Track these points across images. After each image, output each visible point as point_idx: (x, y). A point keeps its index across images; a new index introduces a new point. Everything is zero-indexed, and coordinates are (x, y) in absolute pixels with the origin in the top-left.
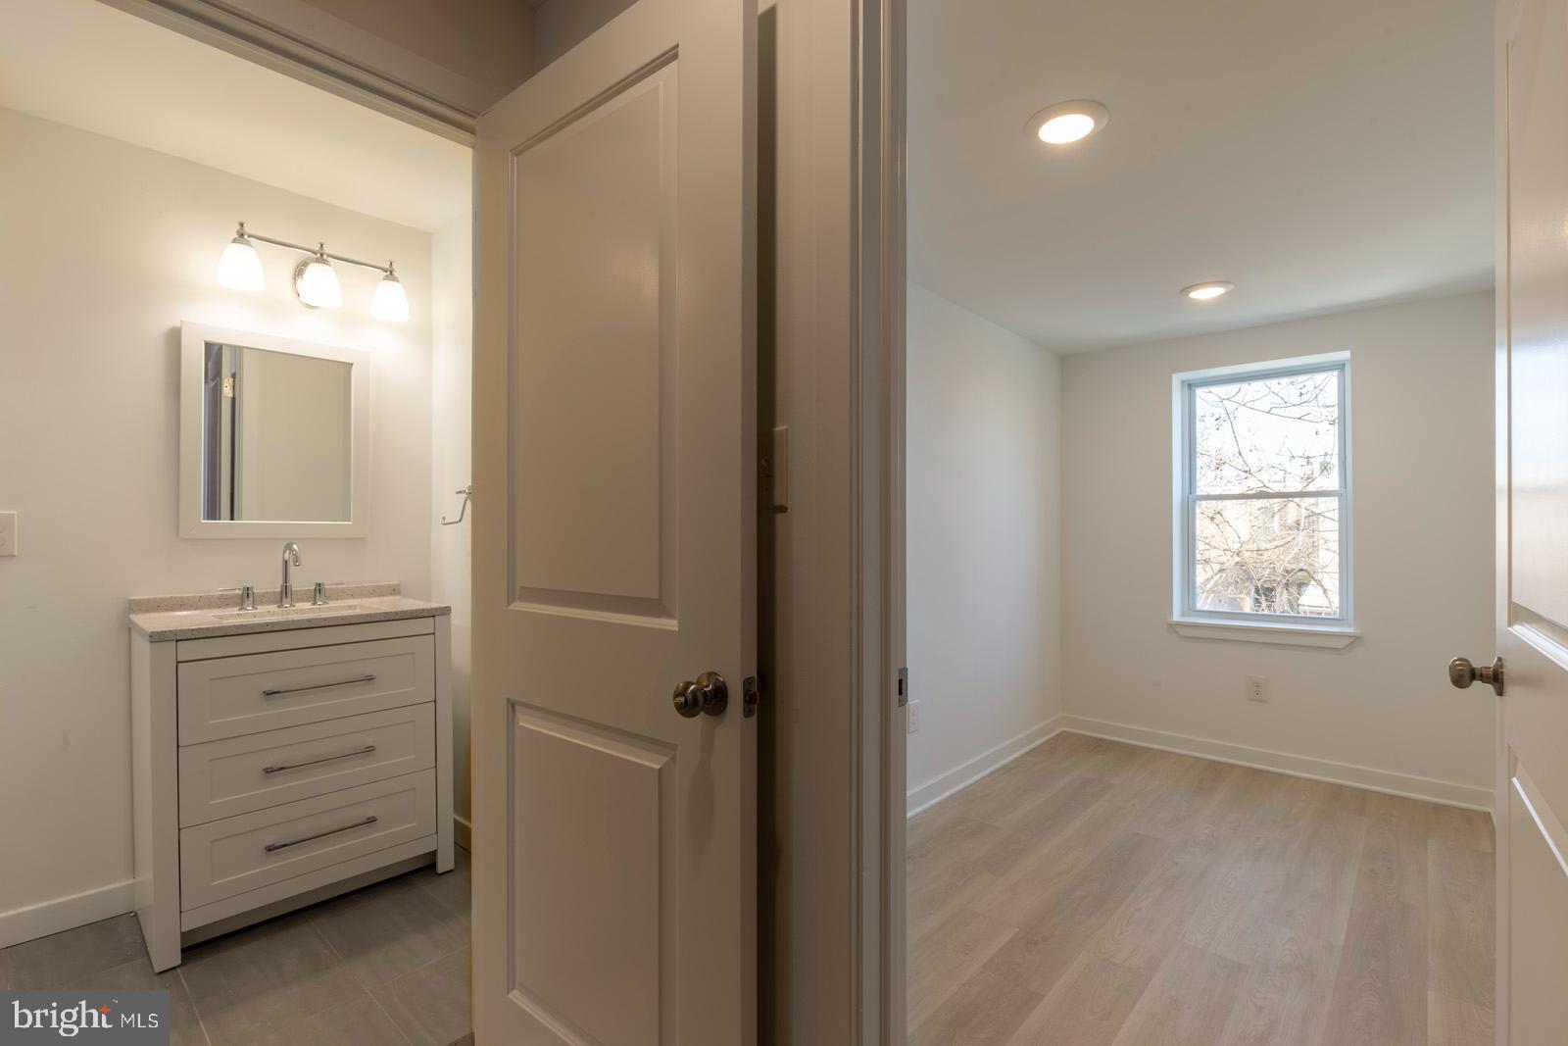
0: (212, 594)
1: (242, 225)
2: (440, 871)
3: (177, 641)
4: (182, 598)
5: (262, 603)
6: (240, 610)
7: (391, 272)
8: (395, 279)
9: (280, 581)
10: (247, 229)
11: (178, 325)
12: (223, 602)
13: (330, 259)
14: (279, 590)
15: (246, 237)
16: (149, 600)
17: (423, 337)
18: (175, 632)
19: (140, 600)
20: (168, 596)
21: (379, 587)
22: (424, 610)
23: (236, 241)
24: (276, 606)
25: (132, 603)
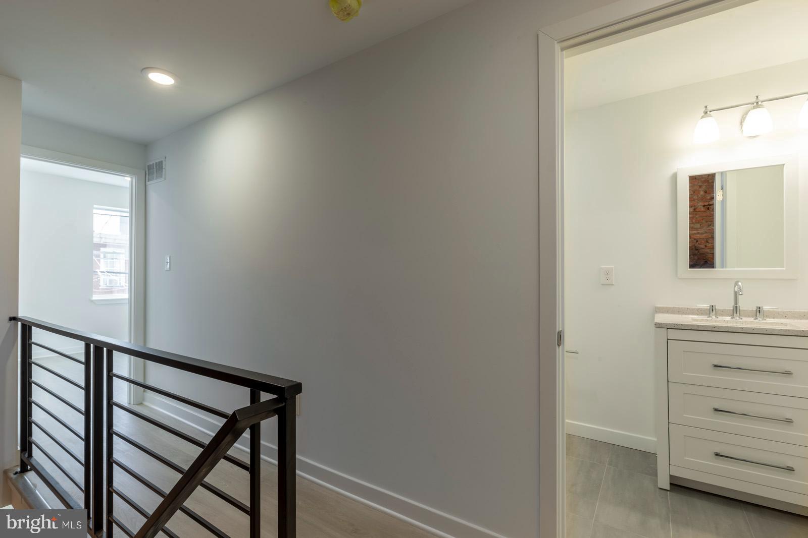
1: (706, 107)
3: (667, 329)
4: (679, 308)
5: (722, 315)
6: (708, 317)
9: (733, 303)
10: (710, 108)
11: (676, 171)
12: (700, 312)
13: (763, 103)
14: (732, 308)
15: (708, 113)
16: (663, 308)
18: (666, 324)
19: (660, 307)
23: (702, 117)
24: (730, 318)
25: (656, 308)
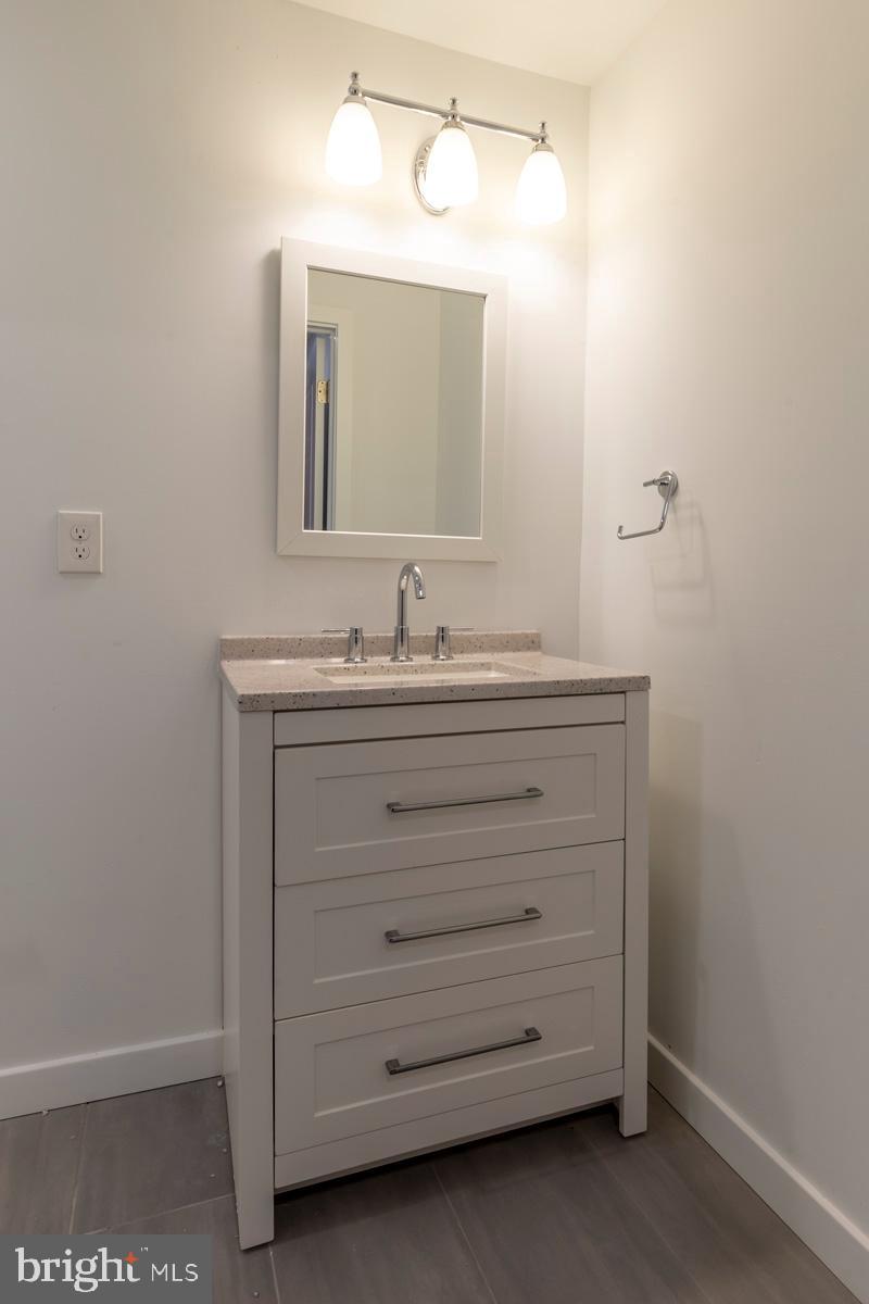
0: (313, 636)
1: (355, 77)
2: (627, 1131)
3: (275, 712)
4: (279, 640)
5: (372, 654)
6: (347, 663)
7: (543, 140)
8: (550, 149)
9: (394, 622)
10: (363, 84)
11: (277, 246)
13: (463, 123)
14: (393, 634)
15: (360, 95)
16: (242, 642)
17: (577, 252)
18: (272, 698)
19: (233, 641)
20: (264, 637)
21: (514, 636)
22: (611, 680)
23: (346, 101)
24: (389, 658)
25: (224, 643)
